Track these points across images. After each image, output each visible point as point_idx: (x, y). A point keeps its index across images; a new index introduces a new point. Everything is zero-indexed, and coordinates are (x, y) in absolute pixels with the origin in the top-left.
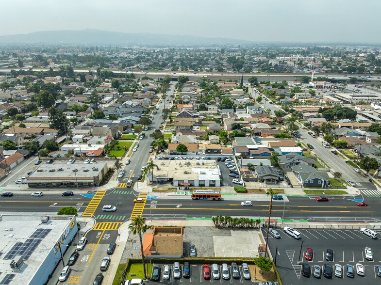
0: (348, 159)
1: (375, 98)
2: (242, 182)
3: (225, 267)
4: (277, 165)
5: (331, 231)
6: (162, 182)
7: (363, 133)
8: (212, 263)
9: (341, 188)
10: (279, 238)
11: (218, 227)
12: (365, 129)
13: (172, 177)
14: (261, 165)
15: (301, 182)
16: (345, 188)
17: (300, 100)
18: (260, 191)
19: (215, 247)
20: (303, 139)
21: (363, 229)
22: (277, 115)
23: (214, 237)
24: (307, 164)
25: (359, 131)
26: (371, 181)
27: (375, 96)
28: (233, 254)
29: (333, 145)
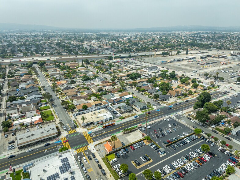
0: (148, 96)
1: (143, 66)
2: (120, 115)
3: (137, 144)
4: (128, 105)
5: (157, 122)
6: (88, 125)
7: (147, 83)
8: (132, 145)
9: (151, 107)
10: (145, 130)
11: (125, 134)
12: (146, 81)
13: (92, 121)
14: (123, 106)
15: (139, 109)
16: (153, 107)
17: (115, 70)
18: (129, 116)
19: (129, 140)
20: (128, 90)
21: (165, 119)
22: (112, 81)
23: (126, 137)
24: (137, 101)
25: (145, 83)
26: (158, 102)
27: (142, 65)
28: (136, 140)
29: (140, 91)
